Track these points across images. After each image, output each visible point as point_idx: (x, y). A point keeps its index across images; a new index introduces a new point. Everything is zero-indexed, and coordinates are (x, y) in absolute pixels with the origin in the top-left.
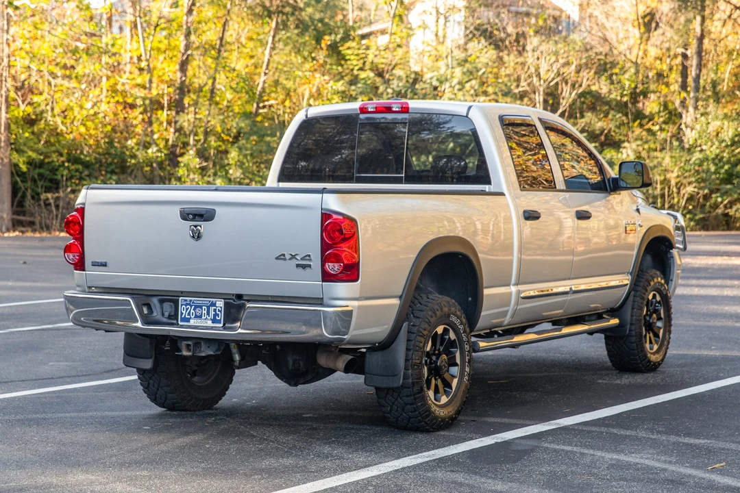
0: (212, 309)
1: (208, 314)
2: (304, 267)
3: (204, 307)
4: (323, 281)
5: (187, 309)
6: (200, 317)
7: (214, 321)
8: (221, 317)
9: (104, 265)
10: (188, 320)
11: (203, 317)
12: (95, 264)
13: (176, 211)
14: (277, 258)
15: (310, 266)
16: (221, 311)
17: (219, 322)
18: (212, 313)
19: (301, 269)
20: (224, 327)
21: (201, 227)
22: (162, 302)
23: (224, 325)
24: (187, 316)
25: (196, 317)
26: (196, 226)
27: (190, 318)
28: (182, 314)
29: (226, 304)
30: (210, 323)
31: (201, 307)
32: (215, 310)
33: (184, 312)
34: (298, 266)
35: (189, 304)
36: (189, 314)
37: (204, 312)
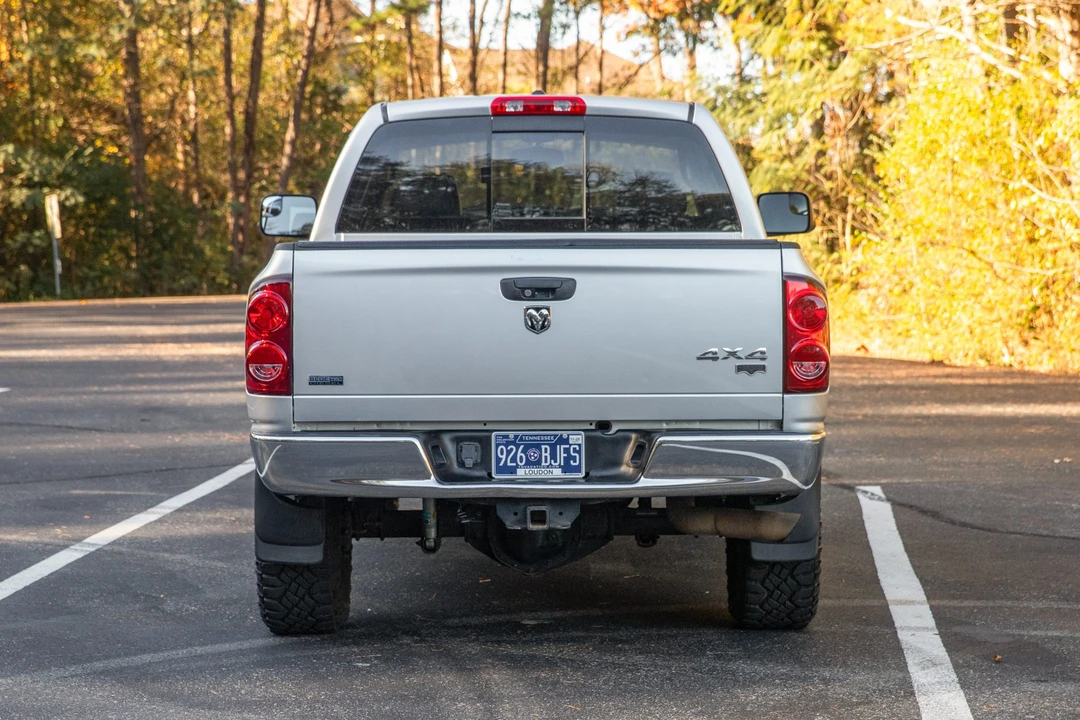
0: (560, 449)
1: (553, 456)
2: (751, 370)
3: (543, 447)
4: (786, 391)
5: (509, 452)
6: (538, 463)
7: (566, 468)
8: (581, 460)
9: (338, 381)
10: (513, 471)
11: (543, 464)
12: (315, 381)
13: (494, 282)
14: (698, 358)
15: (763, 368)
16: (579, 452)
17: (577, 469)
18: (561, 455)
19: (743, 375)
20: (588, 478)
21: (548, 309)
22: (458, 441)
23: (587, 474)
24: (509, 464)
25: (529, 463)
26: (537, 309)
27: (517, 466)
28: (498, 460)
29: (588, 439)
30: (557, 473)
31: (538, 447)
32: (567, 451)
33: (504, 457)
34: (740, 369)
35: (513, 443)
36: (514, 459)
37: (544, 454)
